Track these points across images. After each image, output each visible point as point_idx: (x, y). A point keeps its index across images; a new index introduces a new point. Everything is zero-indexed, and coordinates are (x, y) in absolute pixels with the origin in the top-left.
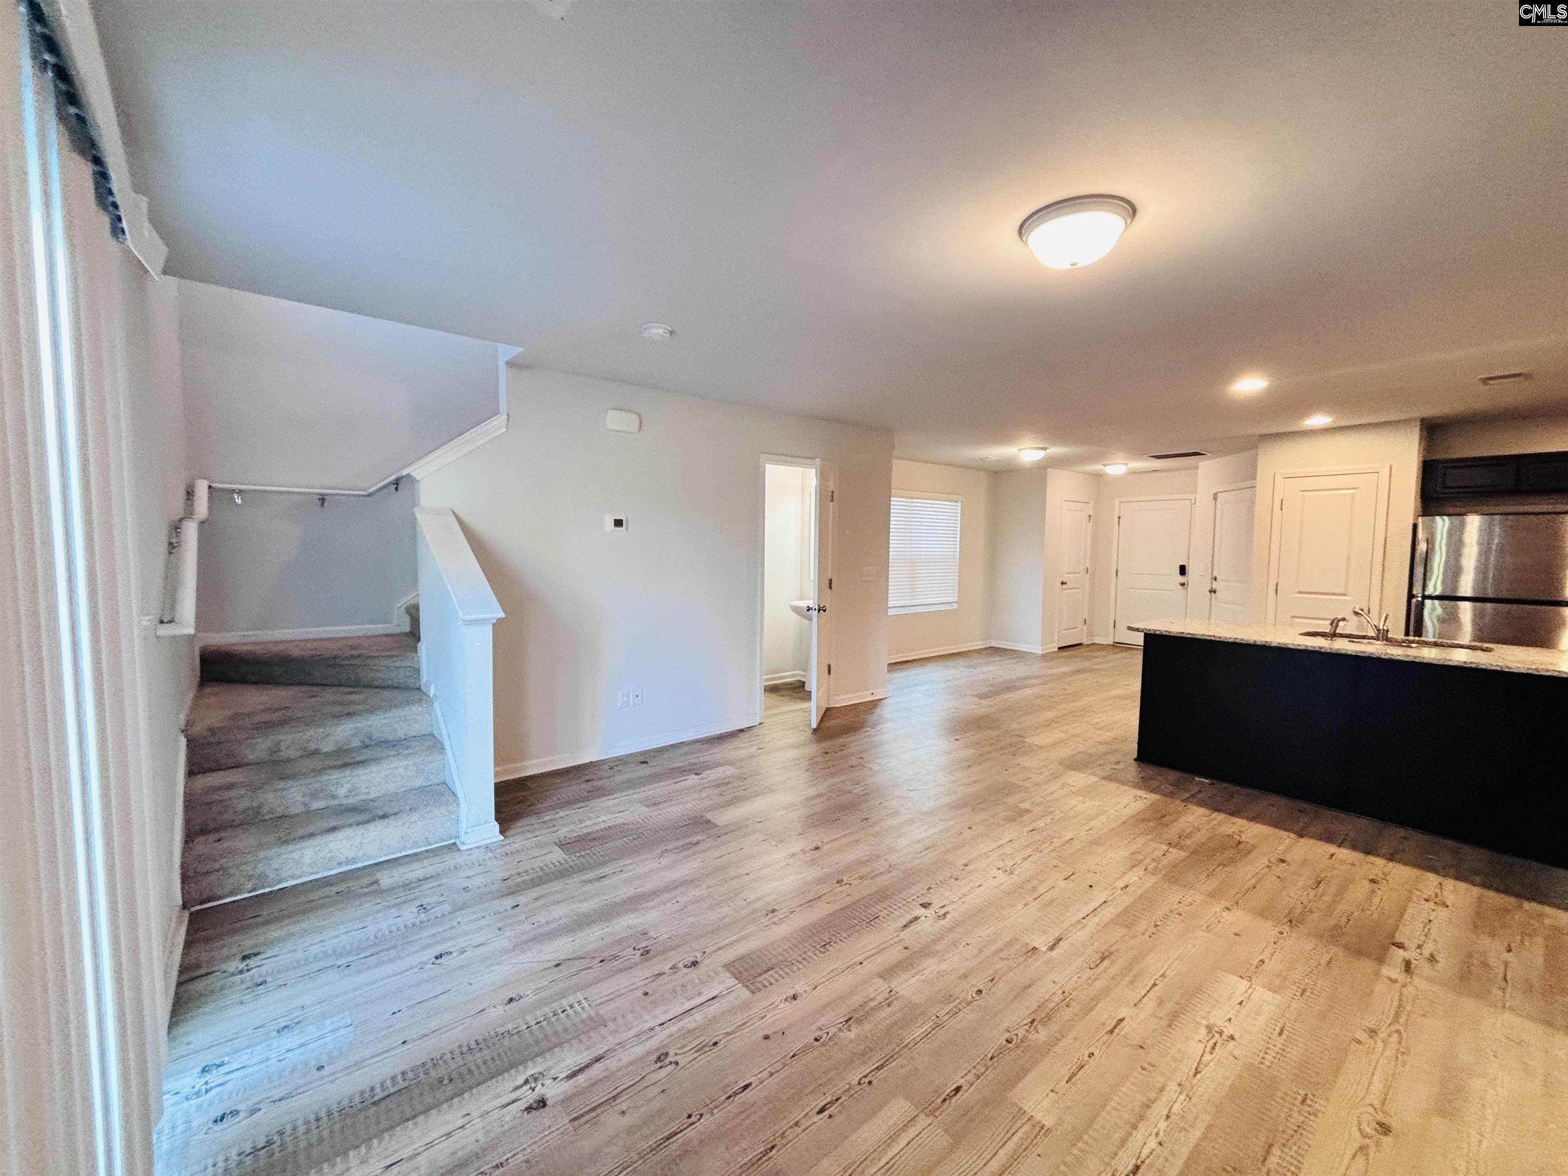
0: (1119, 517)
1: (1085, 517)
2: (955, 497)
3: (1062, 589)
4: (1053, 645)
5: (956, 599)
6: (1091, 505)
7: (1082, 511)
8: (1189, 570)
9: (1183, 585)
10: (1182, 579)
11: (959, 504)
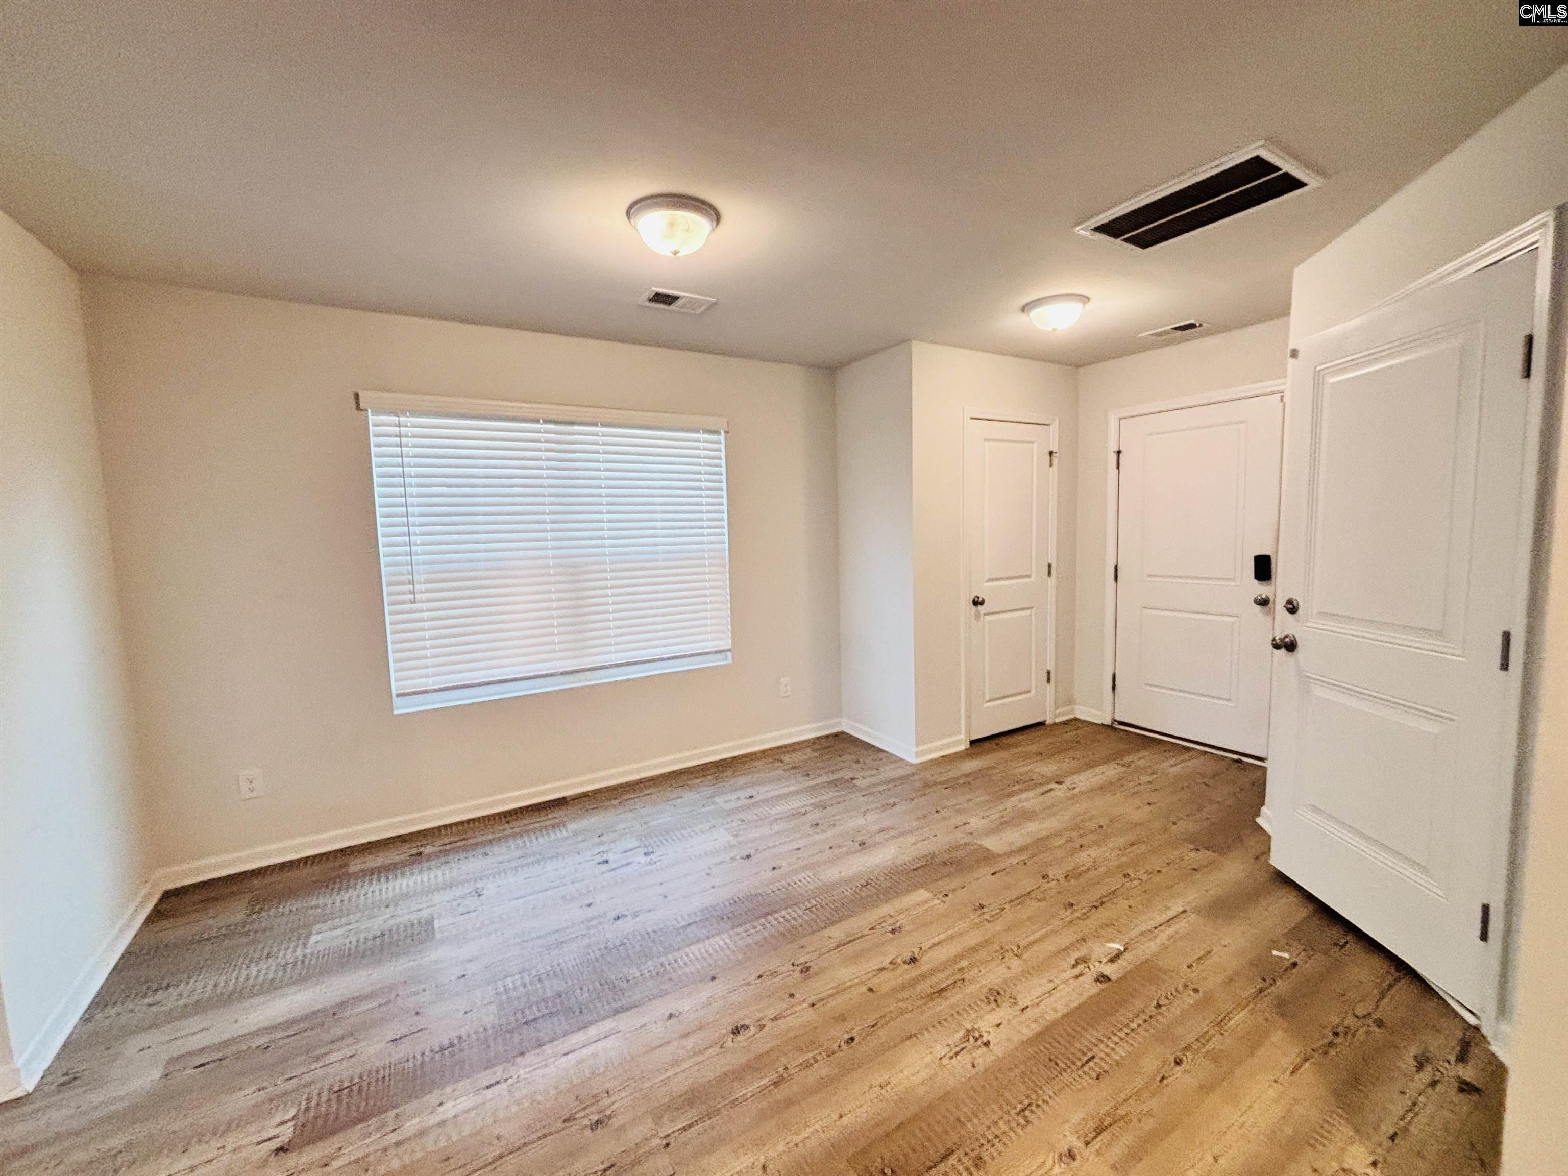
0: (1119, 452)
1: (1038, 453)
2: (712, 422)
3: (977, 616)
4: (954, 738)
5: (726, 643)
6: (1054, 429)
7: (1033, 442)
8: (1279, 568)
9: (1263, 602)
10: (1262, 589)
11: (722, 437)
